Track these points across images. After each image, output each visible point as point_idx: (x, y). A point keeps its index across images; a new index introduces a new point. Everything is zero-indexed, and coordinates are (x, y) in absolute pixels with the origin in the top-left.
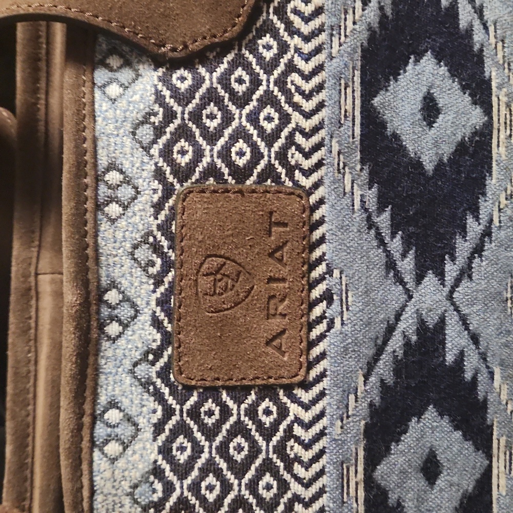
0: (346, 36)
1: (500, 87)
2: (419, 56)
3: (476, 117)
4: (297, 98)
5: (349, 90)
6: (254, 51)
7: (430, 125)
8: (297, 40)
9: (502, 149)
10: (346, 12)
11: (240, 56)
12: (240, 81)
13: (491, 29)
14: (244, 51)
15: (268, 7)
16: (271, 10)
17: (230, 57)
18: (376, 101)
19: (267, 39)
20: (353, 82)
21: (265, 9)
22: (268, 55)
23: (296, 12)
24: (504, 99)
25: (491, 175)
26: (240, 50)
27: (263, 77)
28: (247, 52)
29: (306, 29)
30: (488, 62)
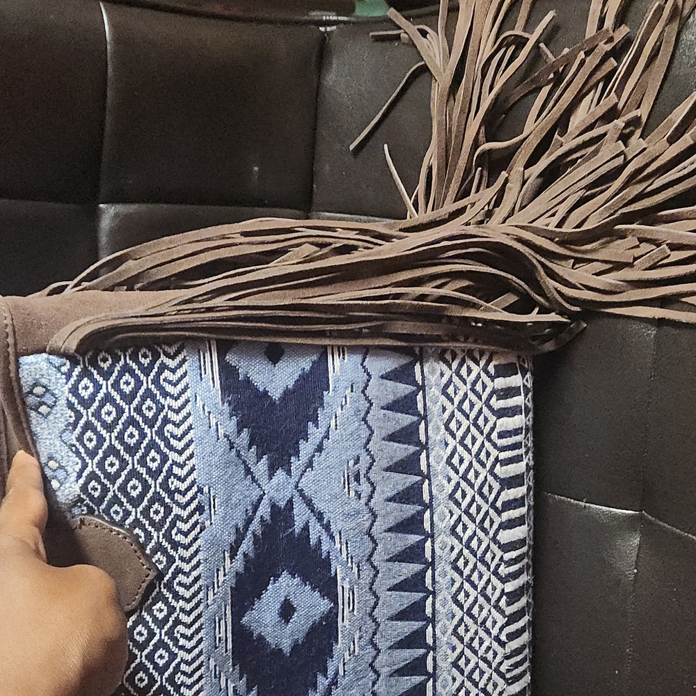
0: (218, 587)
1: (343, 579)
2: (277, 576)
3: (324, 605)
4: (182, 642)
5: (223, 622)
6: (150, 612)
7: (287, 622)
8: (181, 603)
9: (346, 622)
10: (218, 570)
11: (140, 616)
12: (140, 634)
13: (337, 537)
14: (143, 613)
15: (160, 585)
16: (162, 586)
17: (133, 618)
18: (245, 620)
19: (160, 605)
20: (226, 615)
21: (157, 585)
22: (160, 616)
23: (180, 584)
24: (347, 586)
25: (337, 642)
26: (141, 612)
27: (157, 631)
28: (146, 614)
29: (188, 595)
30: (334, 563)
